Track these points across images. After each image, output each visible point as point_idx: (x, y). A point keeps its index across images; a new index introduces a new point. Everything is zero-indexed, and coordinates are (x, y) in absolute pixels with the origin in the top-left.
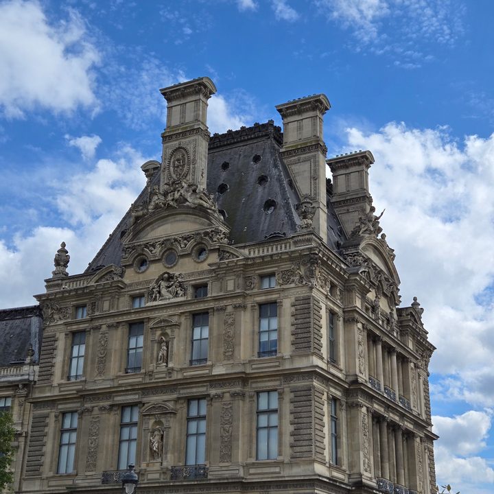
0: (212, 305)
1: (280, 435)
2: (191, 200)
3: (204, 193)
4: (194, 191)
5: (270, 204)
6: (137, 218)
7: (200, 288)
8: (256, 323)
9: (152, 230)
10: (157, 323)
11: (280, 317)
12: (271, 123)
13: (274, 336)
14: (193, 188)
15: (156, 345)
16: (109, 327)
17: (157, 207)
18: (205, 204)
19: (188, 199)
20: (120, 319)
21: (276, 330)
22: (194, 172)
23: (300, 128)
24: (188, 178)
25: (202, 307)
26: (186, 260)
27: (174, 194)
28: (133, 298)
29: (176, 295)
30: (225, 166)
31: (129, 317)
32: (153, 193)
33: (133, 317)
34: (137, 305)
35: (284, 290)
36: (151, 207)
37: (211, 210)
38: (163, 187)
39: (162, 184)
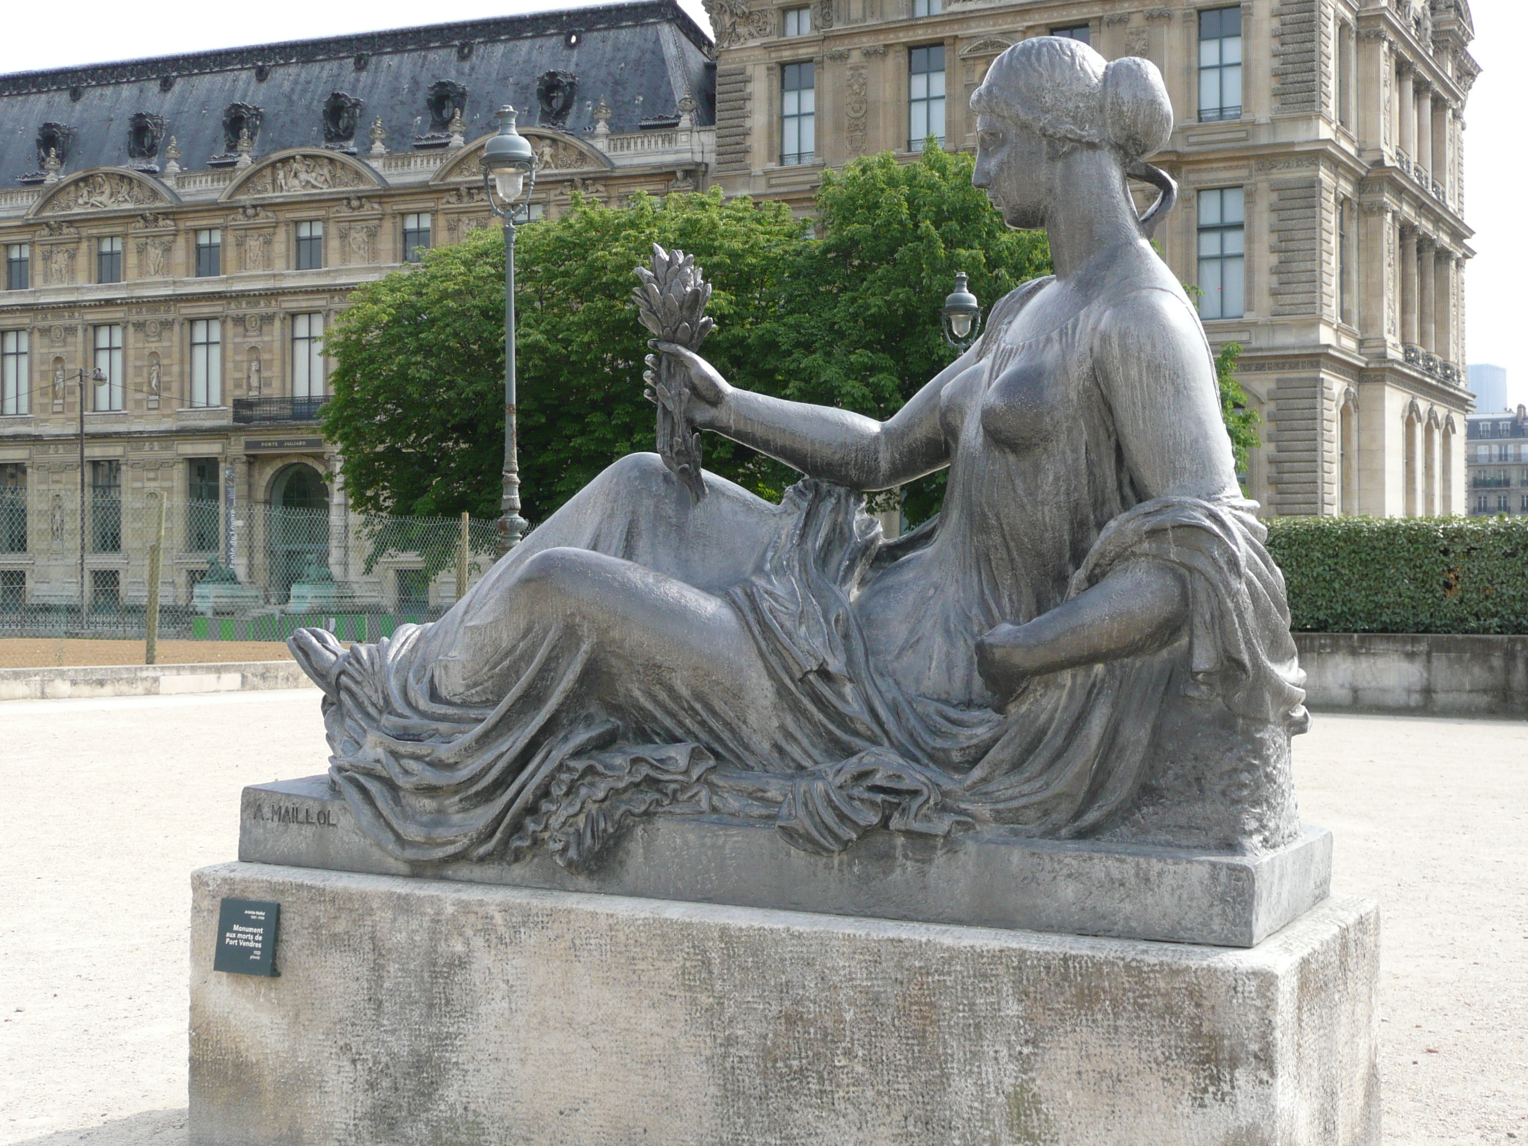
1: (1250, 271)
10: (977, 49)
11: (1247, 39)
20: (891, 39)
21: (1239, 64)
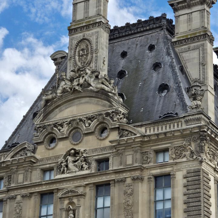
0: (113, 177)
2: (94, 85)
3: (105, 79)
4: (97, 77)
5: (163, 87)
6: (47, 101)
7: (103, 162)
8: (153, 193)
9: (61, 111)
12: (164, 16)
13: (168, 205)
14: (96, 74)
15: (64, 214)
16: (23, 197)
17: (64, 91)
18: (106, 88)
19: (92, 84)
22: (96, 60)
23: (190, 20)
24: (91, 65)
25: (104, 179)
26: (90, 138)
27: (79, 80)
28: (44, 171)
29: (82, 168)
30: (124, 55)
31: (40, 188)
32: (61, 79)
33: (44, 188)
34: (47, 178)
35: (176, 164)
36: (59, 91)
37: (111, 93)
38: (69, 74)
39: (68, 71)
